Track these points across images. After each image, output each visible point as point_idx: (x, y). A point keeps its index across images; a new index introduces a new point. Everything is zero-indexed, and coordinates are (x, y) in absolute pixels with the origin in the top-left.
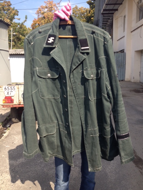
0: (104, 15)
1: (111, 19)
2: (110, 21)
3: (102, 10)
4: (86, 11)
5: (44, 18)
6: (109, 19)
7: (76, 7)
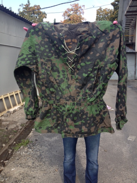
0: (128, 16)
1: (134, 20)
2: (133, 22)
3: (126, 12)
4: (110, 12)
5: (70, 19)
6: (132, 20)
7: (100, 9)
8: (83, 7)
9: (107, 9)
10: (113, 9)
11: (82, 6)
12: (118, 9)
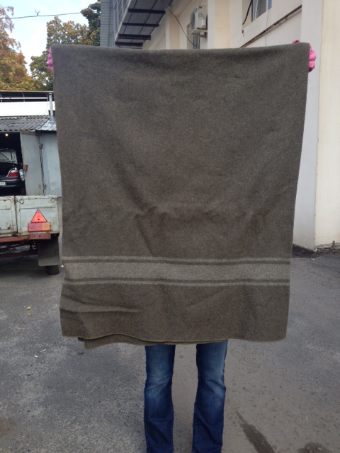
3: (116, 36)
4: (82, 32)
7: (56, 21)
8: (8, 10)
9: (73, 23)
10: (88, 25)
11: (6, 10)
12: (99, 26)
